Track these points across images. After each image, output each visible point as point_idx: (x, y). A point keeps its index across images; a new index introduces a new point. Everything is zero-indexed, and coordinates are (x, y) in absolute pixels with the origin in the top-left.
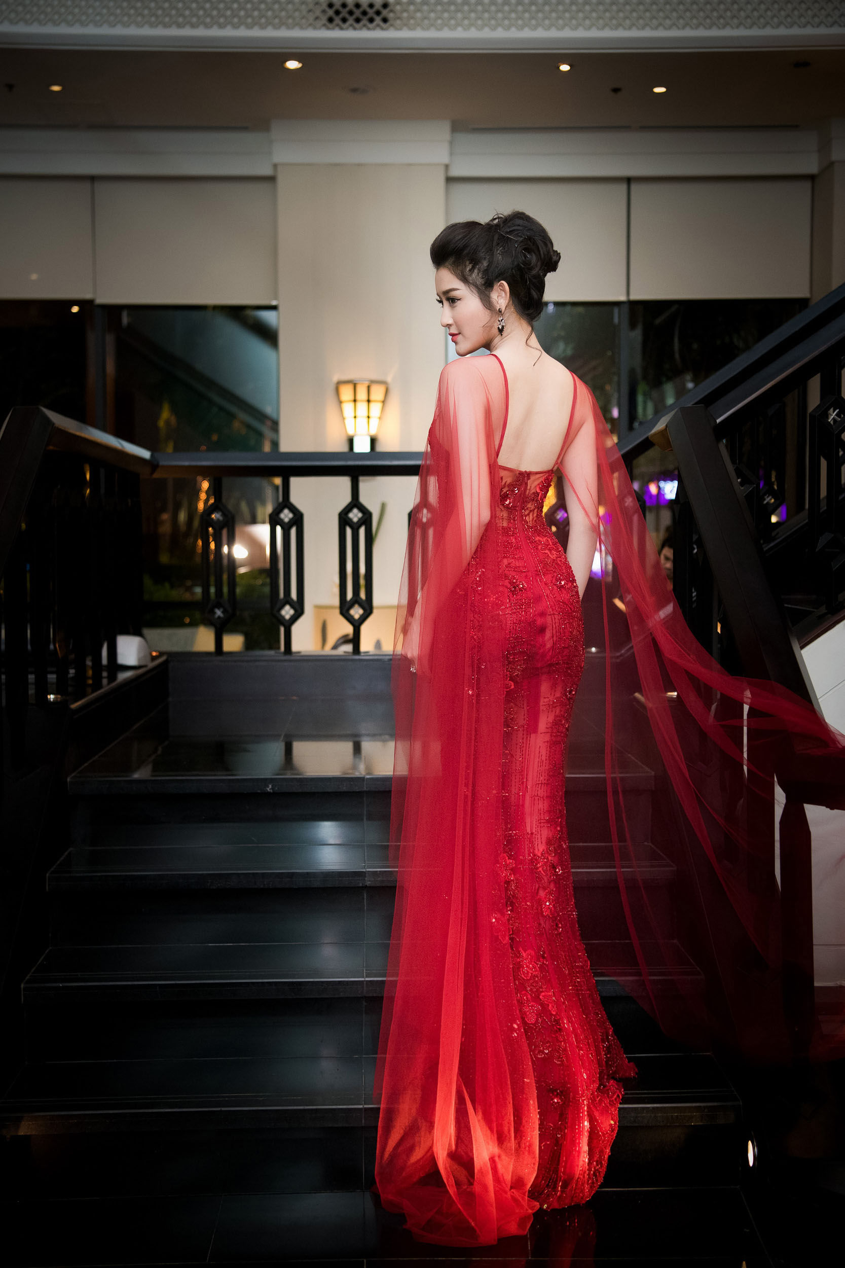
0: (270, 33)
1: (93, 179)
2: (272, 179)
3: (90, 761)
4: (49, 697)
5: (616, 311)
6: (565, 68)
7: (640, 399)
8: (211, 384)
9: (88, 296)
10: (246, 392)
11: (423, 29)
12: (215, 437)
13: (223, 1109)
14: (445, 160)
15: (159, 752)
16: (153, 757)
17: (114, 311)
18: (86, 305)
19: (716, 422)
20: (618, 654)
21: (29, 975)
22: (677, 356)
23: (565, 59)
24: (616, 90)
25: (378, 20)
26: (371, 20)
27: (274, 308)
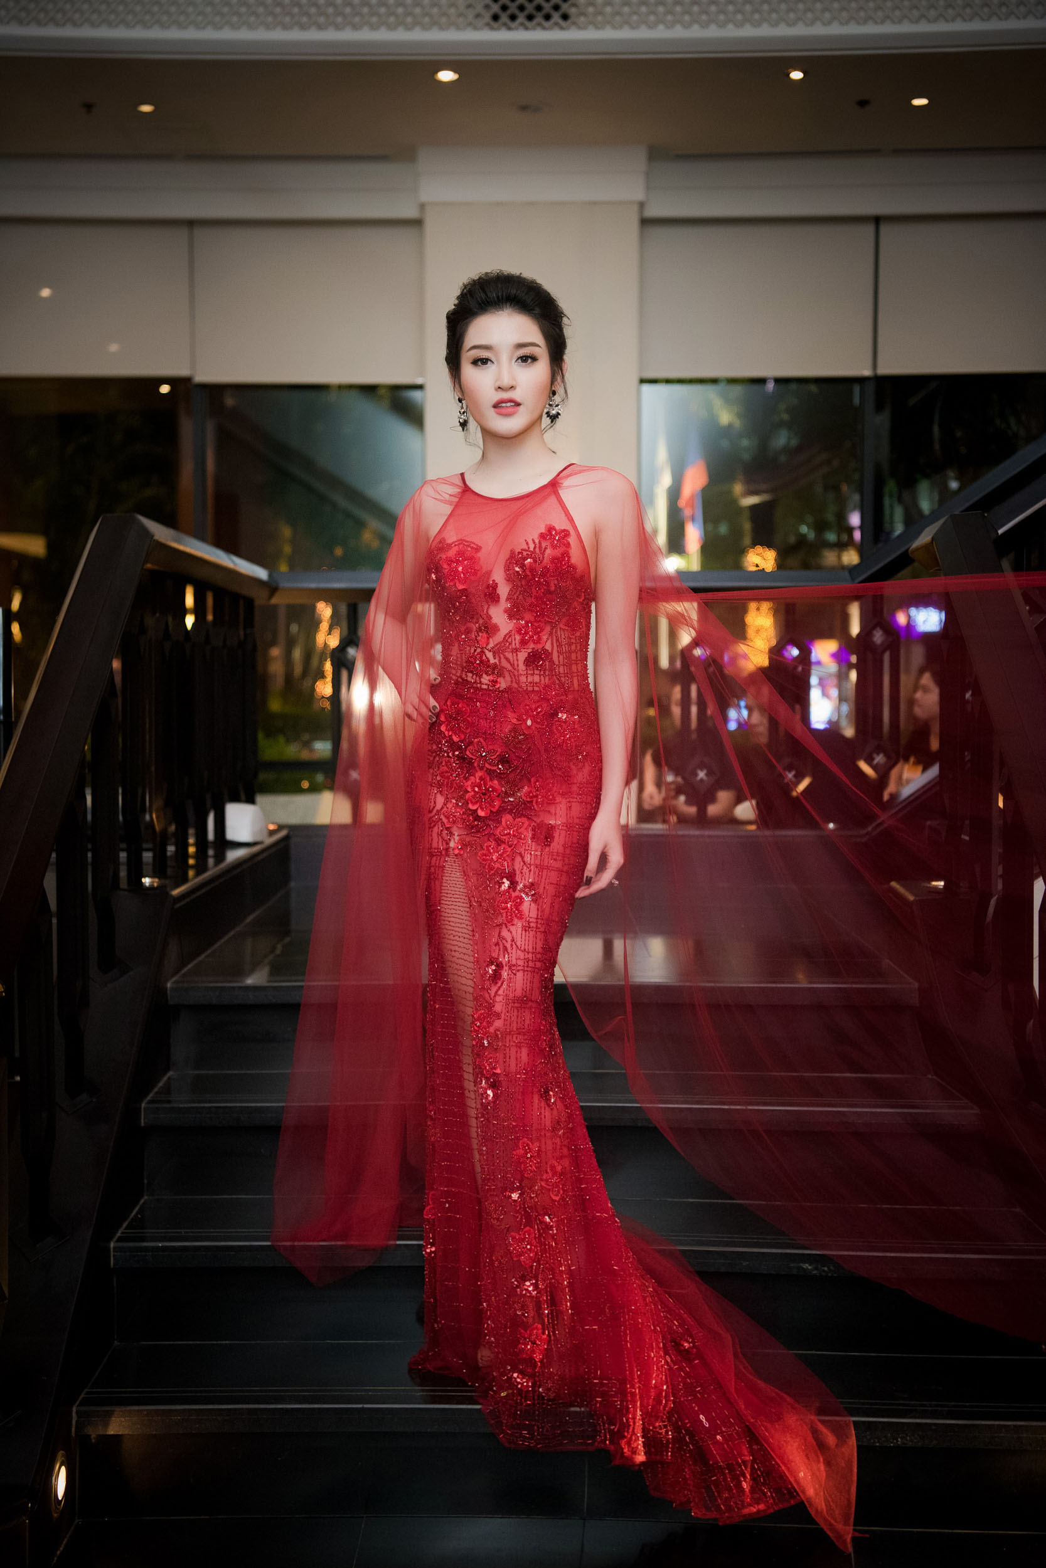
0: (418, 35)
1: (191, 223)
2: (417, 223)
3: (195, 962)
4: (143, 880)
5: (857, 389)
6: (797, 75)
7: (887, 501)
8: (336, 483)
9: (183, 371)
10: (379, 492)
11: (614, 27)
12: (339, 552)
13: (366, 1406)
14: (639, 195)
15: (278, 952)
16: (271, 957)
17: (216, 390)
18: (180, 384)
19: (998, 533)
20: (864, 832)
21: (120, 1232)
22: (937, 447)
23: (796, 64)
24: (863, 103)
25: (556, 17)
26: (547, 17)
27: (420, 387)
